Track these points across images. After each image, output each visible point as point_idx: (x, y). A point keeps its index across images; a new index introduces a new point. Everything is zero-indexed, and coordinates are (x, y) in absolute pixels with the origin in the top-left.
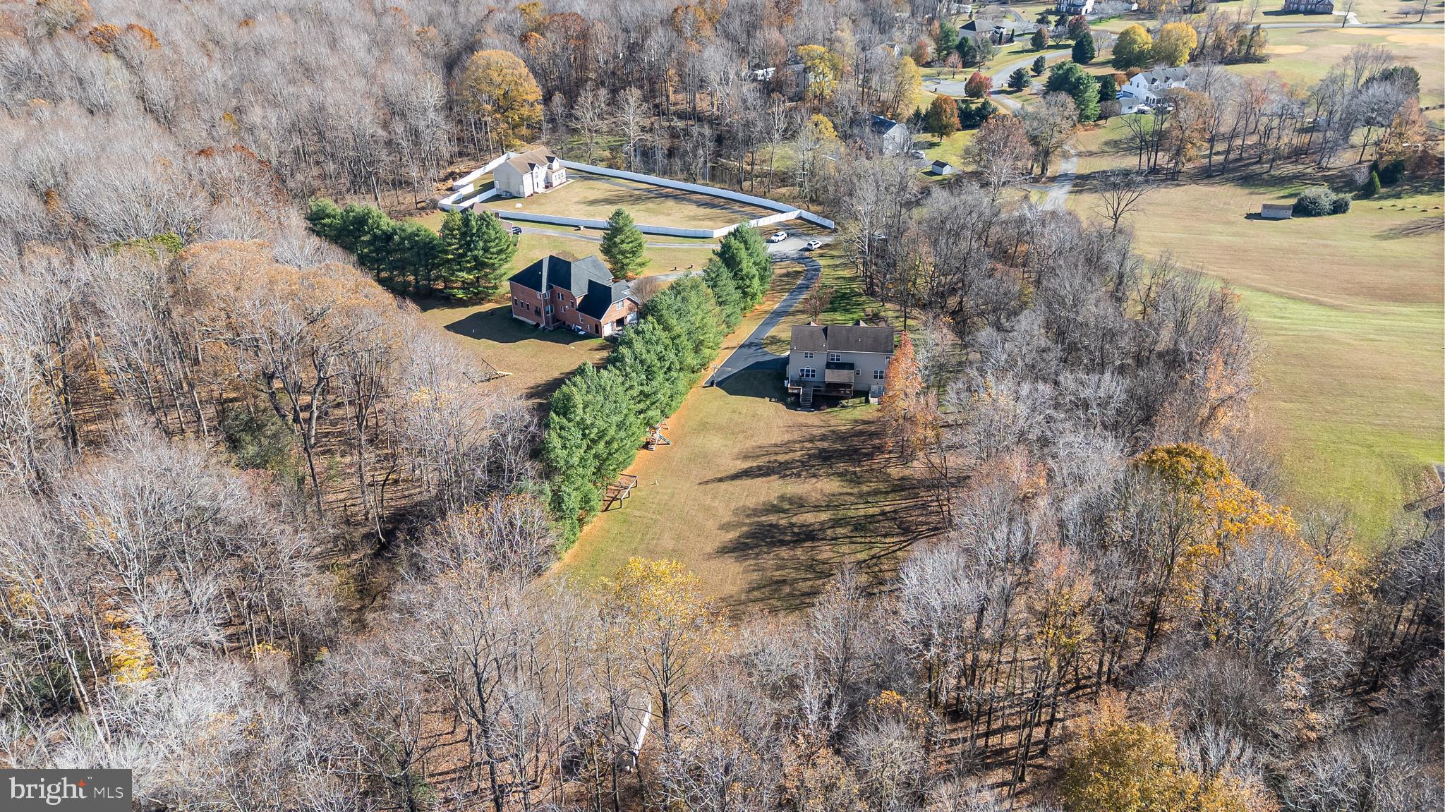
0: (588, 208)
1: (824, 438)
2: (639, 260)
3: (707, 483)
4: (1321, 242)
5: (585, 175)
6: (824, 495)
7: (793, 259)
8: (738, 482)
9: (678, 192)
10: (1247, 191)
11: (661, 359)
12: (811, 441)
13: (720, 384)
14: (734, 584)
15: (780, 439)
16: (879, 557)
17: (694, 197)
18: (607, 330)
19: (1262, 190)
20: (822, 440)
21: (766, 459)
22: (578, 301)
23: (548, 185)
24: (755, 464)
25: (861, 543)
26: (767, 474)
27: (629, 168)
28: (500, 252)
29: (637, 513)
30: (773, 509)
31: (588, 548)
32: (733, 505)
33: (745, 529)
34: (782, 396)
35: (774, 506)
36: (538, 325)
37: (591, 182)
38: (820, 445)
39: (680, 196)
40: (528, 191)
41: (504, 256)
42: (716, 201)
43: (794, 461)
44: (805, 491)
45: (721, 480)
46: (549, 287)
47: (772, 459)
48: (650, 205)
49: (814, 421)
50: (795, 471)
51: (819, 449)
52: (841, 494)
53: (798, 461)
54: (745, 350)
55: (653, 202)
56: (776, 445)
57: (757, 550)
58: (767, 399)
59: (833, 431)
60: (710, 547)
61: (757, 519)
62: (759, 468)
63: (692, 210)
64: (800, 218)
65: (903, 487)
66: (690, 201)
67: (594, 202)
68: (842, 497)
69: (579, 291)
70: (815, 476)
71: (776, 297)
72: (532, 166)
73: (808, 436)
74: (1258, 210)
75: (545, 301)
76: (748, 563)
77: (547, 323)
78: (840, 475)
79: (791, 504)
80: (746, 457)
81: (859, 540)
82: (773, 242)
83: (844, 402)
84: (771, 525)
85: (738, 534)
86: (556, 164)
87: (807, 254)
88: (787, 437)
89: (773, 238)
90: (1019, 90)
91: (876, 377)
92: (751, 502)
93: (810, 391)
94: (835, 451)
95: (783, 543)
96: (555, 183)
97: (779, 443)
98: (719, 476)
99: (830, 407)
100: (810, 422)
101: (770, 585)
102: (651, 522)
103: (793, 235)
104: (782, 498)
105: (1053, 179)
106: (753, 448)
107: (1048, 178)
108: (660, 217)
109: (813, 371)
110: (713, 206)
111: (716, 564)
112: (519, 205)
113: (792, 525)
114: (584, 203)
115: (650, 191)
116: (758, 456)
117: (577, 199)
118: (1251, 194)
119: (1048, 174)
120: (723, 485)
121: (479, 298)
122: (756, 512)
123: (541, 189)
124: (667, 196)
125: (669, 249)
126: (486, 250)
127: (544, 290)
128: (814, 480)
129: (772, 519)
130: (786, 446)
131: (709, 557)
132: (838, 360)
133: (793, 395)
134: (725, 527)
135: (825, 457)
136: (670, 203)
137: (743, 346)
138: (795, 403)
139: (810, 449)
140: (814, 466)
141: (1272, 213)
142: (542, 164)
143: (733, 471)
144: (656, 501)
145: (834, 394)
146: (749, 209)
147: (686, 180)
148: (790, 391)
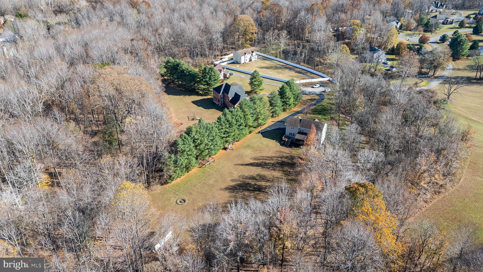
1: (287, 157)
2: (261, 88)
3: (237, 165)
5: (265, 58)
6: (273, 177)
7: (317, 94)
8: (247, 167)
11: (237, 121)
12: (281, 158)
13: (261, 133)
14: (223, 200)
15: (271, 155)
17: (296, 69)
20: (285, 158)
21: (261, 161)
22: (230, 99)
23: (250, 60)
24: (256, 162)
26: (259, 166)
27: (279, 57)
28: (215, 80)
29: (209, 170)
30: (253, 178)
31: (187, 178)
32: (240, 174)
33: (239, 182)
34: (280, 141)
35: (254, 177)
36: (219, 105)
37: (265, 61)
38: (283, 159)
39: (291, 68)
40: (242, 61)
41: (216, 82)
43: (271, 163)
44: (268, 174)
45: (242, 165)
46: (223, 93)
48: (280, 70)
49: (287, 151)
50: (268, 167)
51: (282, 161)
52: (279, 178)
53: (272, 164)
54: (278, 123)
56: (268, 157)
57: (238, 191)
58: (275, 141)
59: (291, 156)
60: (224, 186)
61: (245, 180)
62: (257, 163)
63: (293, 73)
64: (329, 80)
66: (294, 70)
67: (262, 68)
69: (231, 96)
70: (274, 170)
71: (301, 107)
72: (245, 54)
73: (281, 156)
75: (221, 98)
76: (232, 194)
77: (221, 105)
78: (284, 171)
79: (260, 177)
80: (255, 159)
82: (313, 87)
83: (301, 147)
84: (248, 183)
85: (235, 184)
86: (254, 54)
87: (323, 93)
88: (274, 155)
89: (314, 86)
90: (443, 42)
92: (247, 174)
93: (290, 140)
94: (287, 163)
95: (248, 190)
96: (253, 60)
97: (270, 156)
98: (242, 163)
99: (295, 147)
100: (285, 151)
102: (211, 174)
103: (323, 86)
104: (258, 175)
105: (436, 78)
106: (260, 156)
107: (435, 77)
108: (281, 75)
109: (294, 134)
110: (301, 73)
111: (222, 192)
112: (238, 66)
113: (256, 184)
114: (259, 67)
115: (283, 66)
116: (259, 159)
117: (256, 66)
119: (436, 75)
120: (242, 167)
121: (206, 94)
122: (247, 178)
123: (247, 62)
124: (287, 68)
125: (276, 86)
126: (210, 79)
127: (221, 94)
128: (273, 171)
129: (250, 181)
130: (271, 158)
131: (221, 189)
132: (303, 131)
133: (284, 141)
134: (232, 180)
135: (282, 164)
136: (287, 70)
137: (278, 122)
138: (283, 144)
139: (279, 160)
140: (276, 166)
142: (249, 53)
143: (248, 163)
144: (217, 168)
145: (298, 143)
146: (313, 75)
147: (297, 63)
148: (283, 139)
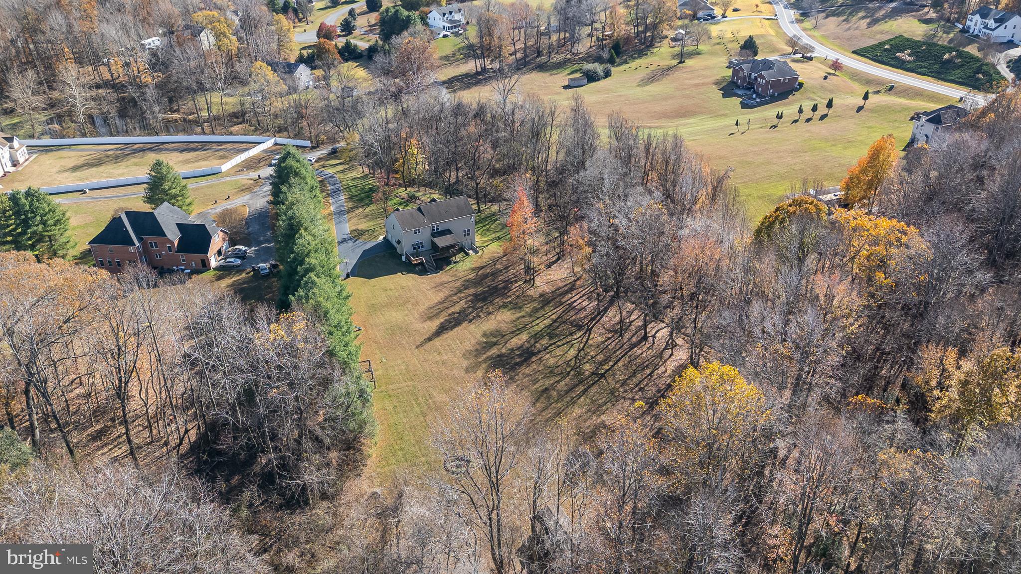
0: (74, 174)
1: (466, 287)
3: (421, 345)
4: (616, 94)
6: (507, 323)
8: (444, 336)
9: (150, 146)
10: (548, 74)
12: (460, 291)
15: (438, 298)
16: (583, 349)
18: (213, 262)
19: (554, 72)
21: (445, 314)
22: (175, 243)
23: (15, 163)
24: (442, 320)
25: (563, 345)
26: (458, 323)
27: (84, 135)
30: (488, 344)
32: (459, 354)
33: (484, 365)
34: (409, 267)
35: (486, 342)
38: (469, 292)
39: (155, 148)
42: (192, 146)
43: (465, 308)
44: (494, 325)
45: (430, 339)
46: (140, 239)
47: (450, 311)
50: (473, 314)
51: (471, 295)
52: (518, 319)
53: (468, 307)
54: (348, 245)
55: (134, 157)
56: (440, 303)
59: (466, 281)
61: (484, 356)
62: (447, 321)
64: (276, 144)
65: (546, 300)
67: (75, 169)
68: (520, 320)
69: (173, 235)
70: (489, 313)
73: (454, 289)
74: (567, 83)
75: (139, 253)
78: (503, 306)
79: (495, 337)
80: (437, 315)
81: (561, 343)
83: (454, 259)
84: (498, 356)
86: (16, 143)
88: (441, 296)
89: (273, 162)
91: (465, 235)
92: (469, 346)
93: (430, 257)
94: (483, 292)
95: (519, 364)
96: (21, 160)
97: (440, 300)
98: (425, 337)
99: (447, 265)
100: (445, 279)
101: (541, 395)
102: (410, 388)
104: (485, 335)
106: (427, 310)
109: (422, 243)
110: (195, 150)
113: (512, 350)
114: (66, 171)
115: (121, 149)
117: (54, 170)
118: (552, 75)
120: (436, 342)
122: (479, 351)
123: (10, 169)
124: (142, 150)
127: (137, 243)
128: (492, 316)
129: (494, 351)
130: (448, 301)
132: (438, 229)
133: (417, 264)
135: (481, 298)
137: (340, 243)
138: (422, 270)
139: (466, 297)
140: (481, 307)
141: (576, 83)
142: (3, 145)
143: (432, 330)
144: (398, 373)
145: (446, 255)
148: (414, 263)
